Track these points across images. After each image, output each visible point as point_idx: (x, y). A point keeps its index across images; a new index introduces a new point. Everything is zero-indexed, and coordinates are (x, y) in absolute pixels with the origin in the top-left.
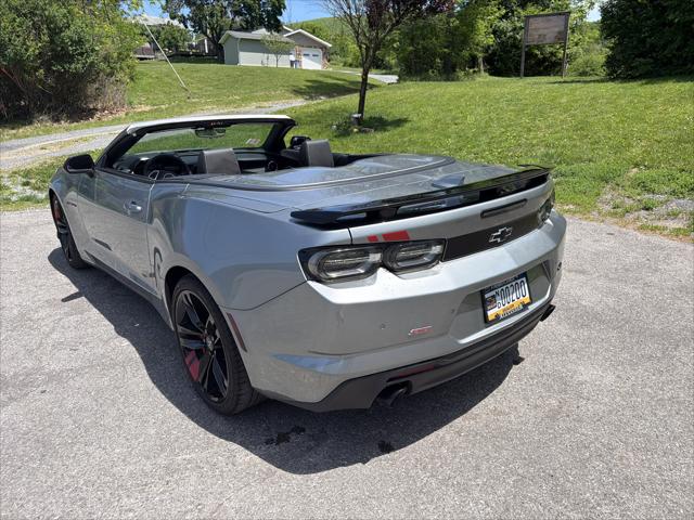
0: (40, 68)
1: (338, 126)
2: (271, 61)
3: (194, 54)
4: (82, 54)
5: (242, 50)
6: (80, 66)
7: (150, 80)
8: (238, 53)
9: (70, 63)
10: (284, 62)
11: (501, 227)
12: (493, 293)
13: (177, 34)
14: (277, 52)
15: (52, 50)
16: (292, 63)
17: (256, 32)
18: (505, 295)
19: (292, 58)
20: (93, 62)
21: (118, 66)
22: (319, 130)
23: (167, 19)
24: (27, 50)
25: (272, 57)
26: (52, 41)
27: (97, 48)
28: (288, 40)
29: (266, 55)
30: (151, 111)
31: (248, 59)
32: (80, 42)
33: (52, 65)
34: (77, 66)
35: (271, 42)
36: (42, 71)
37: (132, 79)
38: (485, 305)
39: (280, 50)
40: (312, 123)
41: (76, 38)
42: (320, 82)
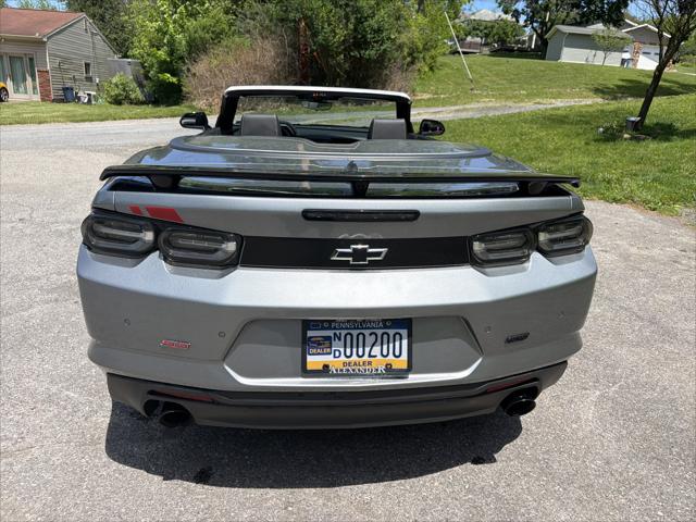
0: (340, 53)
1: (606, 129)
2: (598, 58)
3: (519, 49)
4: (377, 42)
5: (566, 46)
6: (373, 52)
7: (450, 71)
8: (561, 49)
9: (366, 49)
10: (614, 60)
11: (356, 242)
12: (330, 333)
13: (509, 30)
14: (607, 49)
15: (355, 38)
16: (623, 61)
17: (592, 27)
18: (356, 343)
19: (626, 56)
20: (385, 50)
21: (421, 56)
22: (581, 131)
23: (499, 13)
24: (334, 37)
25: (601, 54)
26: (355, 30)
27: (393, 37)
28: (626, 35)
29: (594, 52)
30: (429, 99)
31: (571, 56)
32: (379, 31)
33: (352, 51)
34: (371, 53)
35: (603, 37)
36: (342, 56)
37: (431, 69)
38: (307, 344)
39: (610, 46)
40: (578, 122)
41: (376, 26)
42: (640, 82)
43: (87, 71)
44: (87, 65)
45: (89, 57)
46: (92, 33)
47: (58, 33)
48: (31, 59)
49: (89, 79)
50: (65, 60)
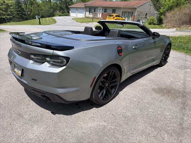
18: (18, 69)
43: (146, 15)
44: (146, 14)
45: (147, 12)
46: (151, 5)
47: (141, 6)
48: (133, 13)
49: (146, 18)
50: (140, 13)
